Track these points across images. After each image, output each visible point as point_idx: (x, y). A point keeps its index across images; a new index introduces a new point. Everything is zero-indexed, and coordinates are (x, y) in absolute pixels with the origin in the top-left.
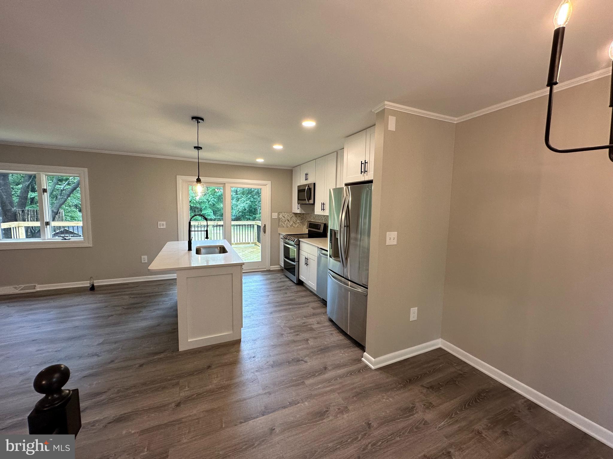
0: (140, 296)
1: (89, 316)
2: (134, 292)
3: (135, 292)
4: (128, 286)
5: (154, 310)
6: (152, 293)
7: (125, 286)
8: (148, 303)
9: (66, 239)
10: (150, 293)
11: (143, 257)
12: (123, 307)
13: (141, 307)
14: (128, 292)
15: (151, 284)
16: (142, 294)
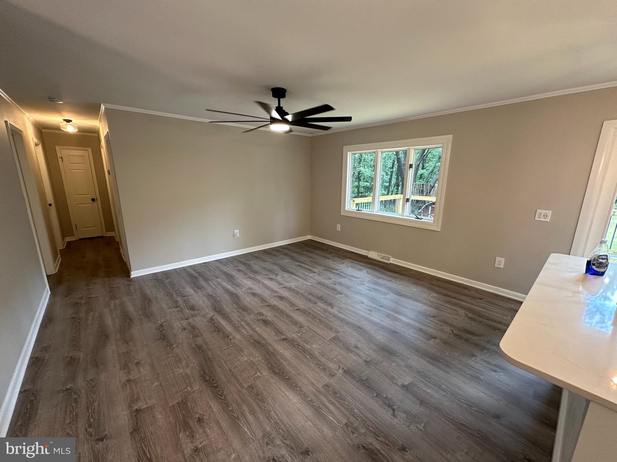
0: (481, 319)
1: (412, 322)
2: (474, 307)
3: (476, 308)
4: (469, 293)
5: (496, 366)
6: (500, 323)
7: (467, 292)
8: (488, 342)
9: (418, 218)
10: (496, 321)
11: (498, 259)
12: (453, 329)
13: (477, 345)
14: (467, 305)
15: (501, 303)
16: (483, 317)
